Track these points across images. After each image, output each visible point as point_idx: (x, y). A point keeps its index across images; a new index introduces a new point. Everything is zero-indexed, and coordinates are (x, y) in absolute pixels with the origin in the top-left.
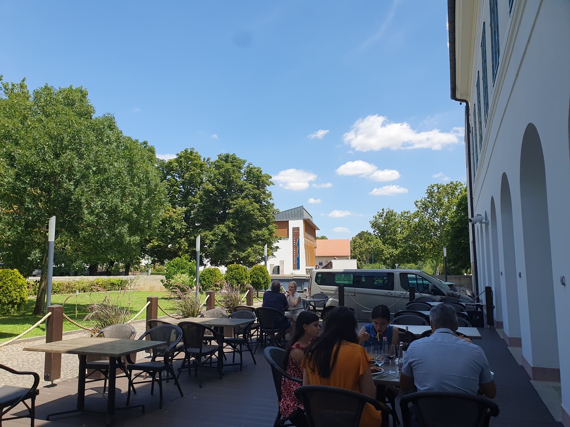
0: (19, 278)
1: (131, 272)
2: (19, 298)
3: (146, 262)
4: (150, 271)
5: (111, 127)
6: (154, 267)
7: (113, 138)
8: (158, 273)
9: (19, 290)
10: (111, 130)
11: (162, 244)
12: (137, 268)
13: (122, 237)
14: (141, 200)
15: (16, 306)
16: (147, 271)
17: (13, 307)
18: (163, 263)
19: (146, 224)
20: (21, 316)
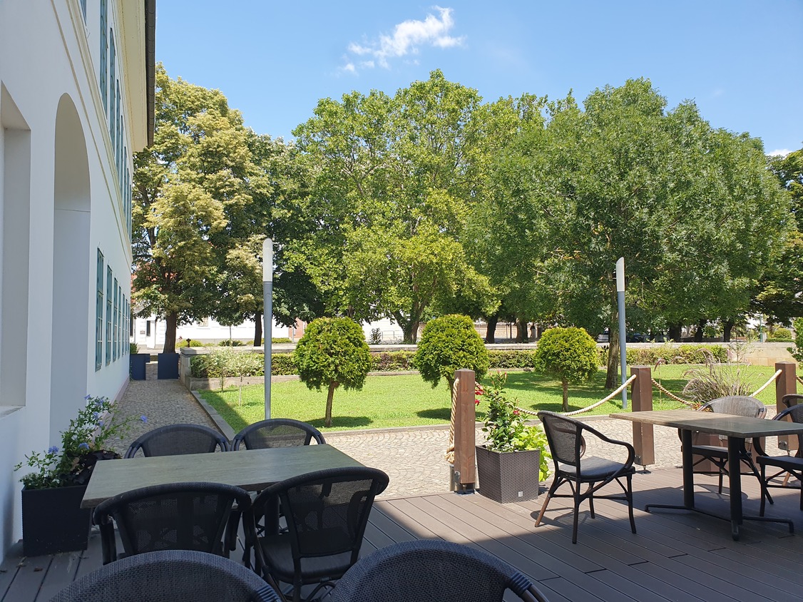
0: (587, 339)
1: (733, 338)
2: (588, 364)
3: (757, 323)
4: (765, 337)
5: (692, 119)
6: (771, 331)
7: (696, 135)
8: (780, 338)
9: (588, 354)
10: (693, 123)
11: (784, 293)
12: (742, 333)
13: (719, 279)
14: (748, 221)
15: (586, 373)
16: (759, 337)
17: (583, 375)
18: (787, 324)
19: (758, 258)
20: (591, 389)
